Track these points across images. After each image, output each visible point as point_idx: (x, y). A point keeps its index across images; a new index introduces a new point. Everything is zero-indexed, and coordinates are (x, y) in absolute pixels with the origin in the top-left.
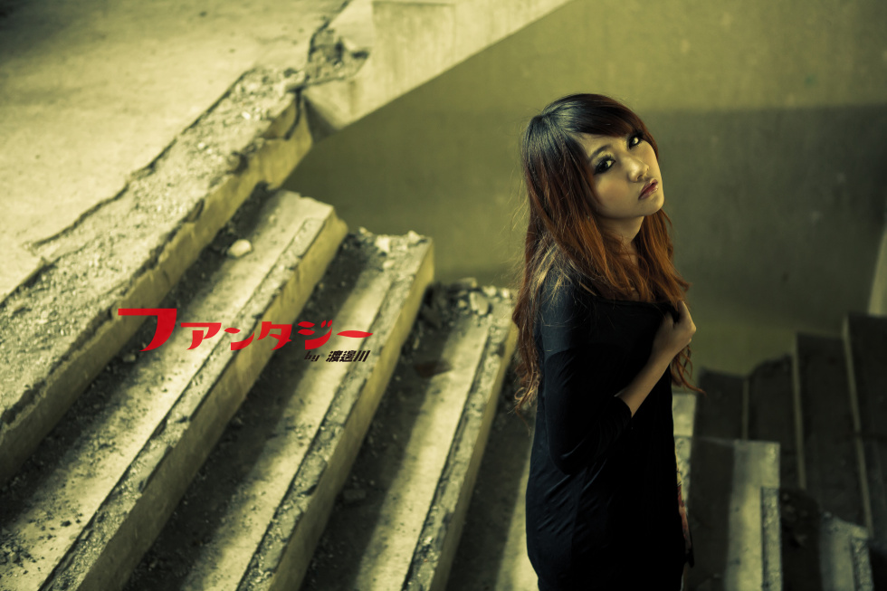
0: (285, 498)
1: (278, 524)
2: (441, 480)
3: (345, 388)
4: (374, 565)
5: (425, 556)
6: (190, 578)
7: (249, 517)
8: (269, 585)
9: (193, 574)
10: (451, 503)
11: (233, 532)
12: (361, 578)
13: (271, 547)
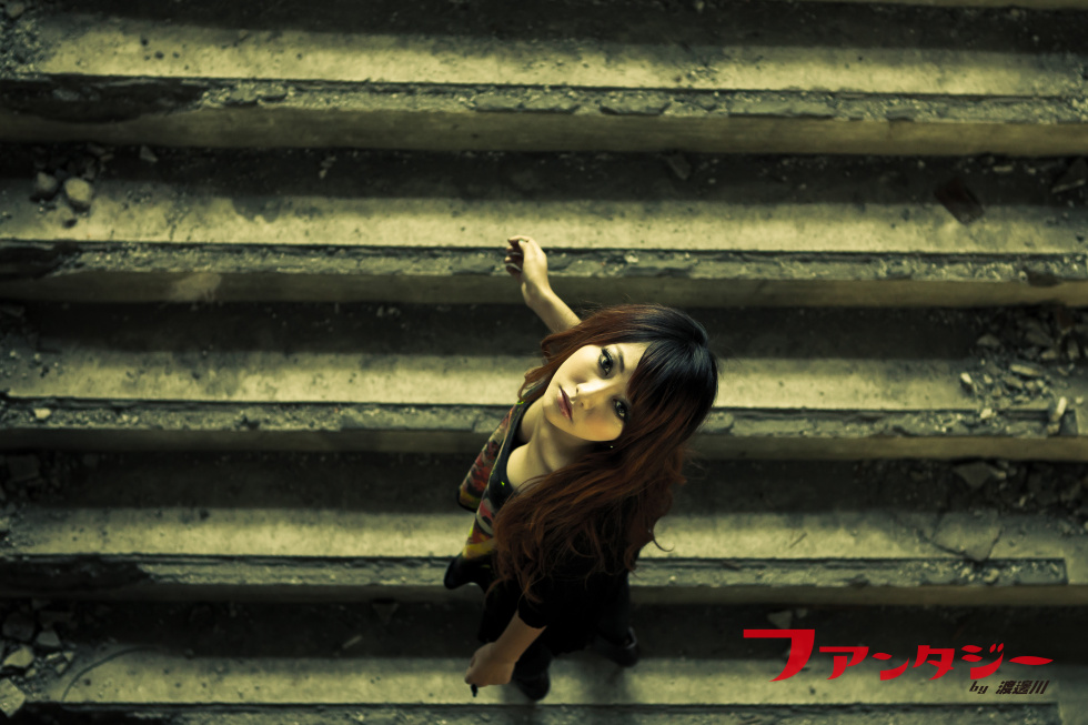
0: (586, 89)
1: (546, 93)
2: (738, 253)
3: (803, 98)
4: (580, 214)
5: (609, 262)
6: (447, 38)
7: (544, 63)
8: (459, 111)
9: (453, 39)
10: (706, 272)
11: (520, 56)
12: (558, 205)
13: (509, 97)
